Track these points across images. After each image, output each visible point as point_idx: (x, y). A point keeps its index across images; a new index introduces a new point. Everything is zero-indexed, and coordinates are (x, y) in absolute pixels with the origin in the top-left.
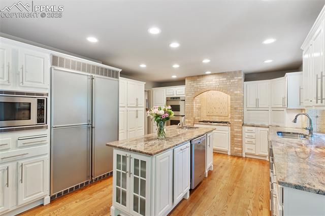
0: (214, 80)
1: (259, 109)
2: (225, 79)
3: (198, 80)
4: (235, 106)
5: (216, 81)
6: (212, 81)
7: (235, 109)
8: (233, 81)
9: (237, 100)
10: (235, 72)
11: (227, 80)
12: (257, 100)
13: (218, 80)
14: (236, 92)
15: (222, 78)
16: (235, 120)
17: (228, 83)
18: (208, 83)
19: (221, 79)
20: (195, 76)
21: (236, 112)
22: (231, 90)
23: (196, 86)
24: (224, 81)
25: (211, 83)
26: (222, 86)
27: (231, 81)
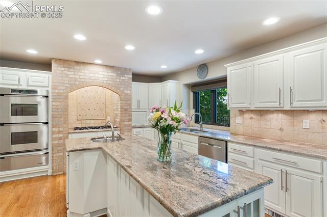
0: (101, 73)
1: (140, 110)
2: (115, 75)
3: (76, 67)
4: (125, 107)
5: (104, 75)
6: (98, 74)
7: (125, 110)
8: (124, 78)
9: (127, 101)
10: (125, 69)
11: (117, 76)
12: (138, 101)
13: (106, 74)
14: (126, 92)
15: (111, 73)
16: (125, 123)
17: (118, 80)
18: (93, 75)
19: (109, 74)
20: (72, 61)
21: (126, 113)
22: (121, 89)
23: (73, 76)
24: (114, 77)
25: (96, 75)
26: (111, 82)
27: (121, 78)
